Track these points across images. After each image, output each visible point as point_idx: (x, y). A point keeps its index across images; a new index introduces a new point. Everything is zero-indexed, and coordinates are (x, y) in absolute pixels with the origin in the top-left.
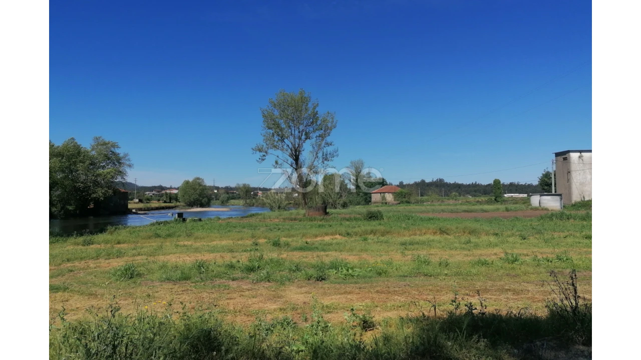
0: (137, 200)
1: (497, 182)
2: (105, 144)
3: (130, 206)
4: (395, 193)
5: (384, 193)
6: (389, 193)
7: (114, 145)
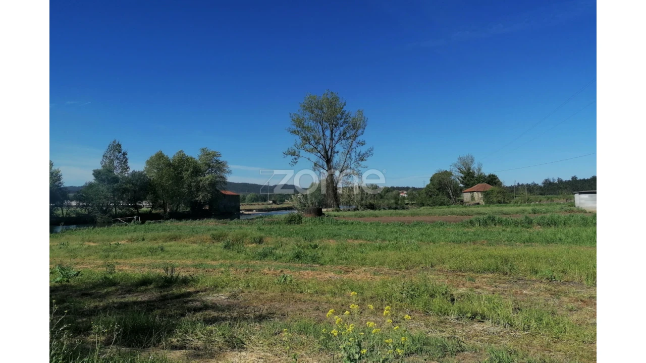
0: (271, 202)
1: (574, 178)
2: (209, 154)
3: (241, 208)
4: (483, 192)
5: (472, 192)
6: (477, 192)
7: (215, 155)
